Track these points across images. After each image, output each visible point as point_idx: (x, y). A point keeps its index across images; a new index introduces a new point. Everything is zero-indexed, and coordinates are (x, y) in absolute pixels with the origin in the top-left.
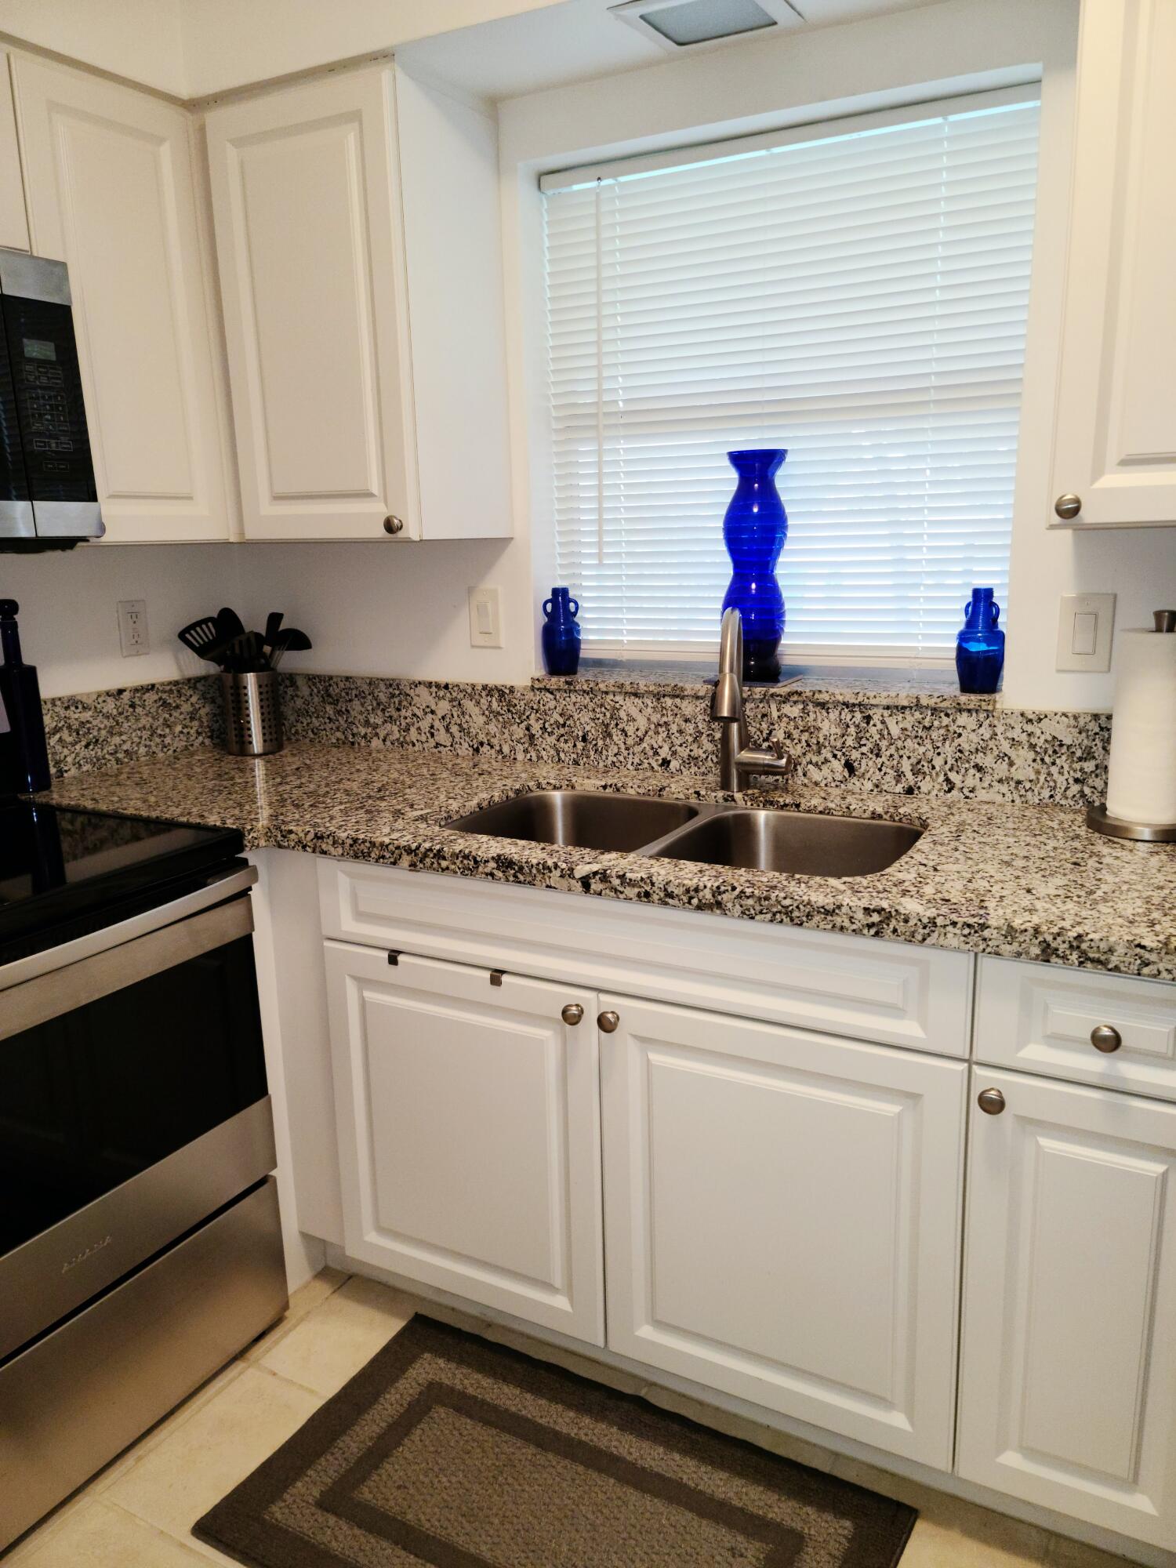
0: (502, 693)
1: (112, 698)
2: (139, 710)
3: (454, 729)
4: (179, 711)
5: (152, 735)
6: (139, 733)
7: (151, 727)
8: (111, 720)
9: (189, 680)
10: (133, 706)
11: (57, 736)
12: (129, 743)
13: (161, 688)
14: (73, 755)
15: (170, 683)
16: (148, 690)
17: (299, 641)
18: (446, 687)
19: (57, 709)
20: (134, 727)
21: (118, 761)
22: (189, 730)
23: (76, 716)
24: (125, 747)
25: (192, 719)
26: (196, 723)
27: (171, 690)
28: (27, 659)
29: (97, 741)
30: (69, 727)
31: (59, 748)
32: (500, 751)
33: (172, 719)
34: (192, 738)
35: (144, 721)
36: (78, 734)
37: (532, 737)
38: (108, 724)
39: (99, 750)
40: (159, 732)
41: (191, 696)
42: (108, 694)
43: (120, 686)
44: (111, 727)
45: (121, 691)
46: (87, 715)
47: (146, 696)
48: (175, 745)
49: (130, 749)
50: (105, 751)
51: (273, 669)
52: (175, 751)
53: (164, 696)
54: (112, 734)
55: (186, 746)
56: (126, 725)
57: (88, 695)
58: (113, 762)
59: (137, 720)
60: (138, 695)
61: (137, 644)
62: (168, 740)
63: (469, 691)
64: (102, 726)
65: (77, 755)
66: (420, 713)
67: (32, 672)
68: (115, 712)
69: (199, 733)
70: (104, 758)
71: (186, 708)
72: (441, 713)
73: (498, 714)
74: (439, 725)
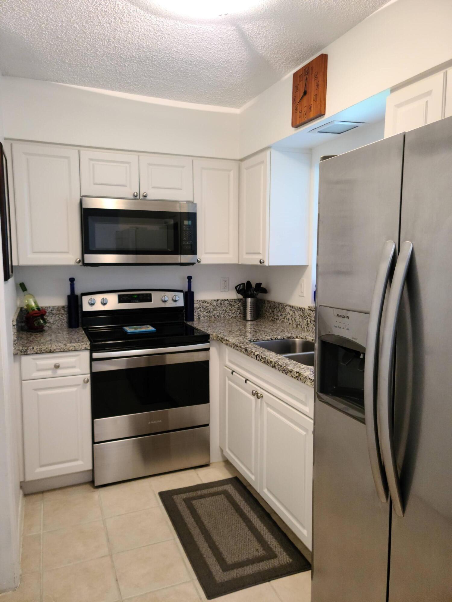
0: (302, 310)
1: (215, 302)
2: (222, 305)
3: (293, 319)
4: (234, 307)
5: (225, 312)
6: (222, 311)
7: (226, 310)
8: (214, 307)
9: (238, 299)
10: (221, 304)
11: (200, 309)
12: (219, 313)
13: (230, 300)
14: (203, 314)
15: (232, 299)
16: (226, 301)
17: (265, 291)
18: (292, 307)
19: (200, 303)
20: (221, 309)
21: (215, 317)
22: (237, 312)
23: (205, 305)
24: (217, 314)
25: (238, 309)
26: (239, 311)
27: (233, 301)
28: (192, 290)
29: (210, 312)
30: (203, 307)
31: (199, 312)
32: (301, 327)
33: (232, 309)
34: (237, 315)
35: (224, 308)
36: (205, 309)
37: (308, 324)
38: (213, 308)
39: (210, 314)
40: (228, 311)
41: (238, 303)
42: (214, 300)
43: (218, 299)
44: (214, 309)
45: (218, 300)
46: (208, 305)
47: (225, 302)
48: (232, 316)
49: (219, 315)
50: (212, 314)
51: (256, 298)
52: (232, 317)
53: (230, 302)
54: (214, 310)
55: (235, 316)
56: (218, 309)
57: (209, 300)
58: (214, 317)
59: (222, 308)
60: (223, 301)
61: (225, 288)
62: (230, 314)
63: (296, 308)
64: (212, 308)
65: (204, 314)
66: (287, 314)
67: (193, 293)
68: (216, 305)
69: (240, 313)
70: (211, 316)
71: (237, 306)
72: (291, 314)
73: (302, 316)
74: (290, 318)
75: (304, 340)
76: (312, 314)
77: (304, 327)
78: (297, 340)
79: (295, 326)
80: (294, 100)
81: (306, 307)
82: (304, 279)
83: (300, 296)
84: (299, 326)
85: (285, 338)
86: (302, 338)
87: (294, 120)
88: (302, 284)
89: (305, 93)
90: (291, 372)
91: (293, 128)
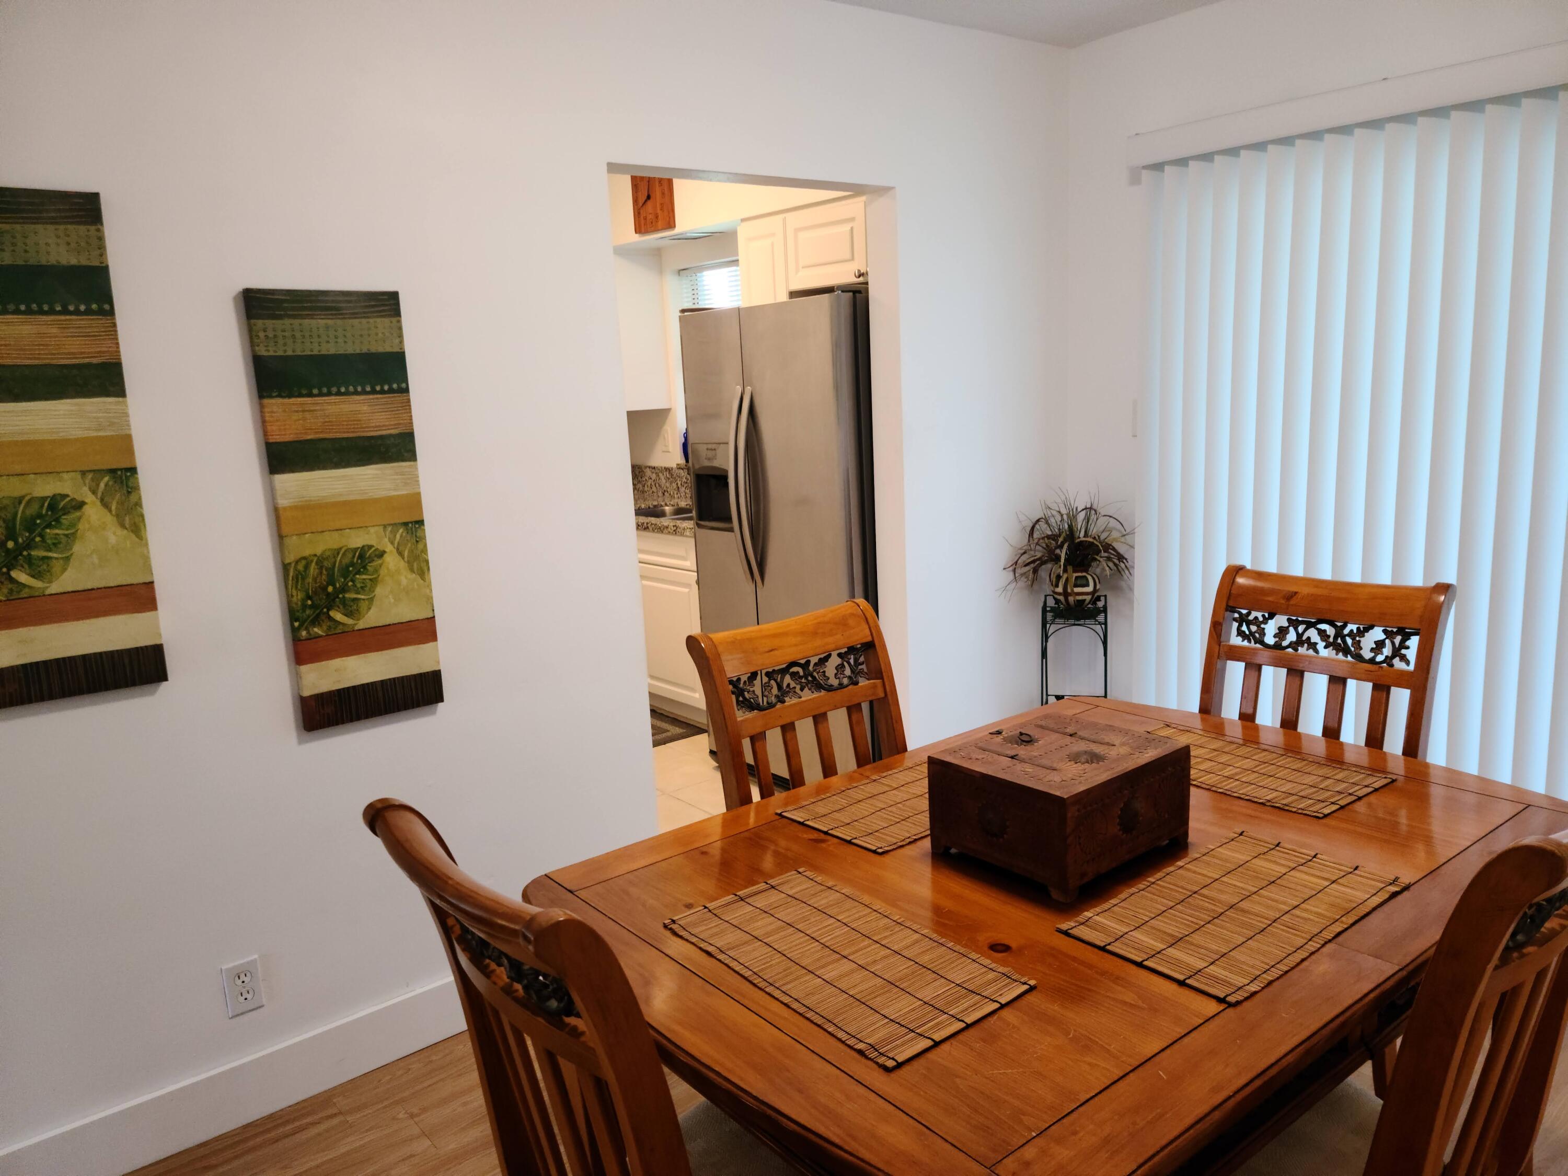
0: (668, 470)
3: (657, 485)
18: (654, 468)
32: (670, 494)
37: (678, 488)
72: (653, 479)
73: (669, 479)
74: (653, 484)
75: (676, 507)
76: (683, 474)
77: (674, 493)
78: (667, 508)
79: (660, 494)
80: (635, 201)
81: (674, 466)
82: (667, 428)
83: (664, 452)
84: (666, 493)
85: (651, 506)
86: (672, 506)
87: (637, 226)
88: (666, 436)
89: (649, 197)
90: (667, 528)
91: (637, 235)
